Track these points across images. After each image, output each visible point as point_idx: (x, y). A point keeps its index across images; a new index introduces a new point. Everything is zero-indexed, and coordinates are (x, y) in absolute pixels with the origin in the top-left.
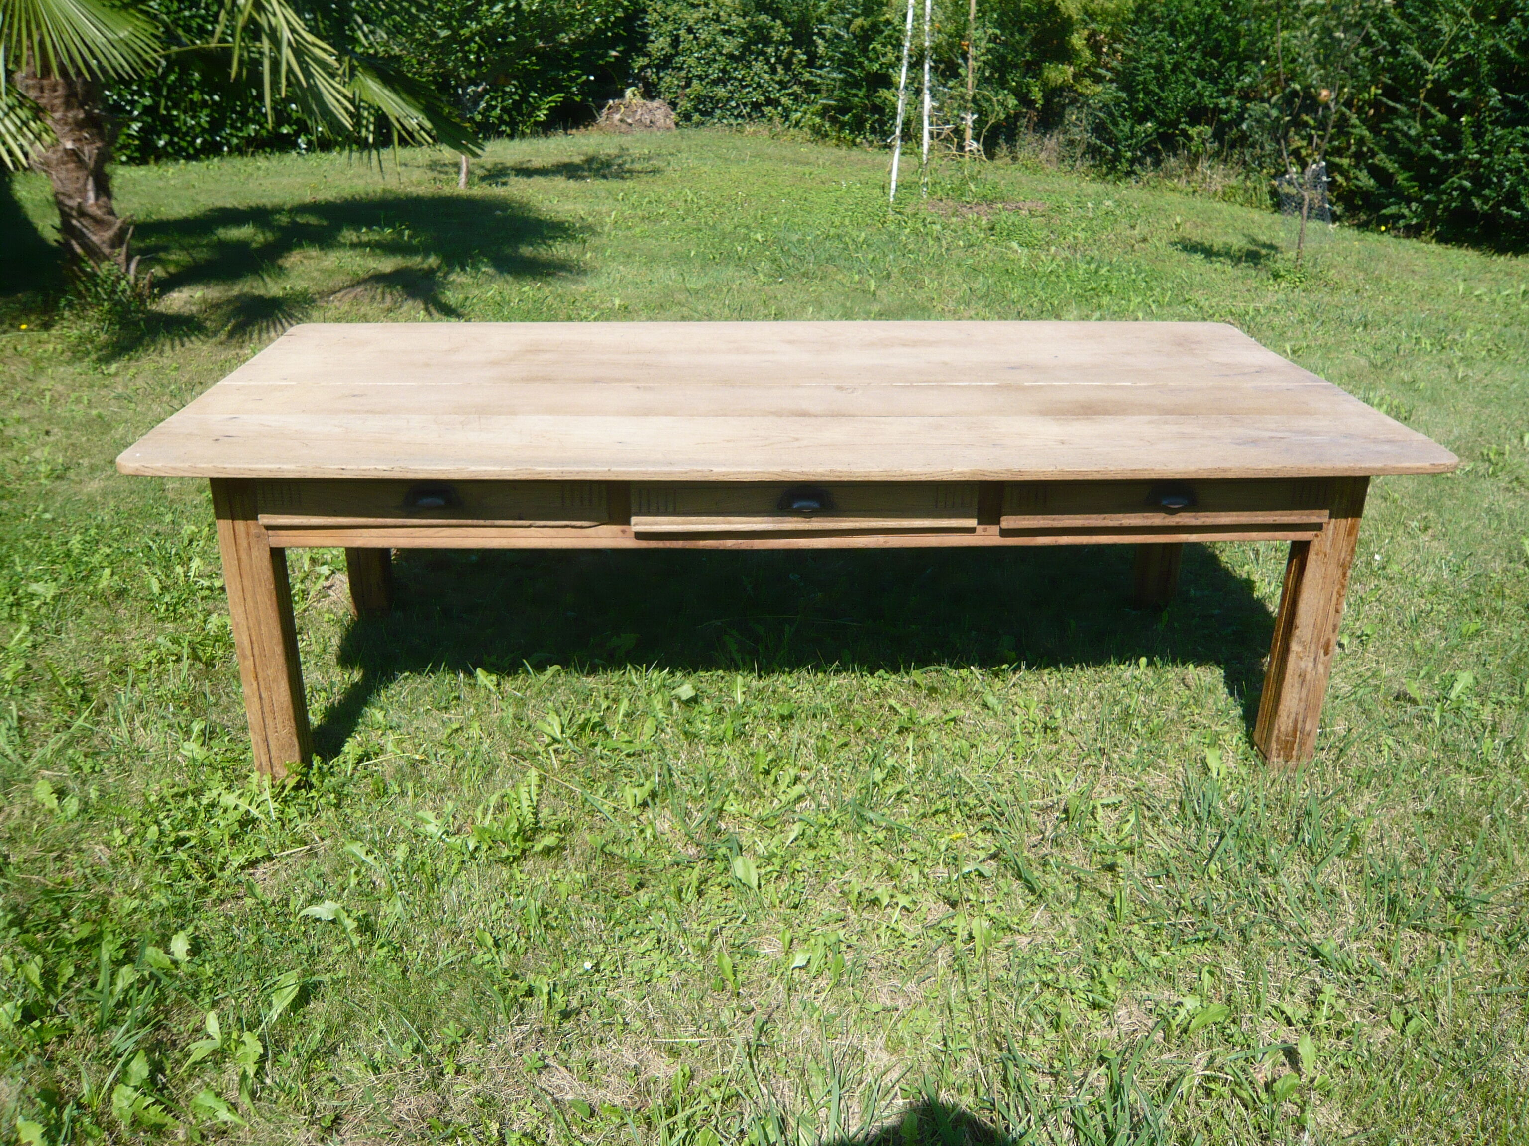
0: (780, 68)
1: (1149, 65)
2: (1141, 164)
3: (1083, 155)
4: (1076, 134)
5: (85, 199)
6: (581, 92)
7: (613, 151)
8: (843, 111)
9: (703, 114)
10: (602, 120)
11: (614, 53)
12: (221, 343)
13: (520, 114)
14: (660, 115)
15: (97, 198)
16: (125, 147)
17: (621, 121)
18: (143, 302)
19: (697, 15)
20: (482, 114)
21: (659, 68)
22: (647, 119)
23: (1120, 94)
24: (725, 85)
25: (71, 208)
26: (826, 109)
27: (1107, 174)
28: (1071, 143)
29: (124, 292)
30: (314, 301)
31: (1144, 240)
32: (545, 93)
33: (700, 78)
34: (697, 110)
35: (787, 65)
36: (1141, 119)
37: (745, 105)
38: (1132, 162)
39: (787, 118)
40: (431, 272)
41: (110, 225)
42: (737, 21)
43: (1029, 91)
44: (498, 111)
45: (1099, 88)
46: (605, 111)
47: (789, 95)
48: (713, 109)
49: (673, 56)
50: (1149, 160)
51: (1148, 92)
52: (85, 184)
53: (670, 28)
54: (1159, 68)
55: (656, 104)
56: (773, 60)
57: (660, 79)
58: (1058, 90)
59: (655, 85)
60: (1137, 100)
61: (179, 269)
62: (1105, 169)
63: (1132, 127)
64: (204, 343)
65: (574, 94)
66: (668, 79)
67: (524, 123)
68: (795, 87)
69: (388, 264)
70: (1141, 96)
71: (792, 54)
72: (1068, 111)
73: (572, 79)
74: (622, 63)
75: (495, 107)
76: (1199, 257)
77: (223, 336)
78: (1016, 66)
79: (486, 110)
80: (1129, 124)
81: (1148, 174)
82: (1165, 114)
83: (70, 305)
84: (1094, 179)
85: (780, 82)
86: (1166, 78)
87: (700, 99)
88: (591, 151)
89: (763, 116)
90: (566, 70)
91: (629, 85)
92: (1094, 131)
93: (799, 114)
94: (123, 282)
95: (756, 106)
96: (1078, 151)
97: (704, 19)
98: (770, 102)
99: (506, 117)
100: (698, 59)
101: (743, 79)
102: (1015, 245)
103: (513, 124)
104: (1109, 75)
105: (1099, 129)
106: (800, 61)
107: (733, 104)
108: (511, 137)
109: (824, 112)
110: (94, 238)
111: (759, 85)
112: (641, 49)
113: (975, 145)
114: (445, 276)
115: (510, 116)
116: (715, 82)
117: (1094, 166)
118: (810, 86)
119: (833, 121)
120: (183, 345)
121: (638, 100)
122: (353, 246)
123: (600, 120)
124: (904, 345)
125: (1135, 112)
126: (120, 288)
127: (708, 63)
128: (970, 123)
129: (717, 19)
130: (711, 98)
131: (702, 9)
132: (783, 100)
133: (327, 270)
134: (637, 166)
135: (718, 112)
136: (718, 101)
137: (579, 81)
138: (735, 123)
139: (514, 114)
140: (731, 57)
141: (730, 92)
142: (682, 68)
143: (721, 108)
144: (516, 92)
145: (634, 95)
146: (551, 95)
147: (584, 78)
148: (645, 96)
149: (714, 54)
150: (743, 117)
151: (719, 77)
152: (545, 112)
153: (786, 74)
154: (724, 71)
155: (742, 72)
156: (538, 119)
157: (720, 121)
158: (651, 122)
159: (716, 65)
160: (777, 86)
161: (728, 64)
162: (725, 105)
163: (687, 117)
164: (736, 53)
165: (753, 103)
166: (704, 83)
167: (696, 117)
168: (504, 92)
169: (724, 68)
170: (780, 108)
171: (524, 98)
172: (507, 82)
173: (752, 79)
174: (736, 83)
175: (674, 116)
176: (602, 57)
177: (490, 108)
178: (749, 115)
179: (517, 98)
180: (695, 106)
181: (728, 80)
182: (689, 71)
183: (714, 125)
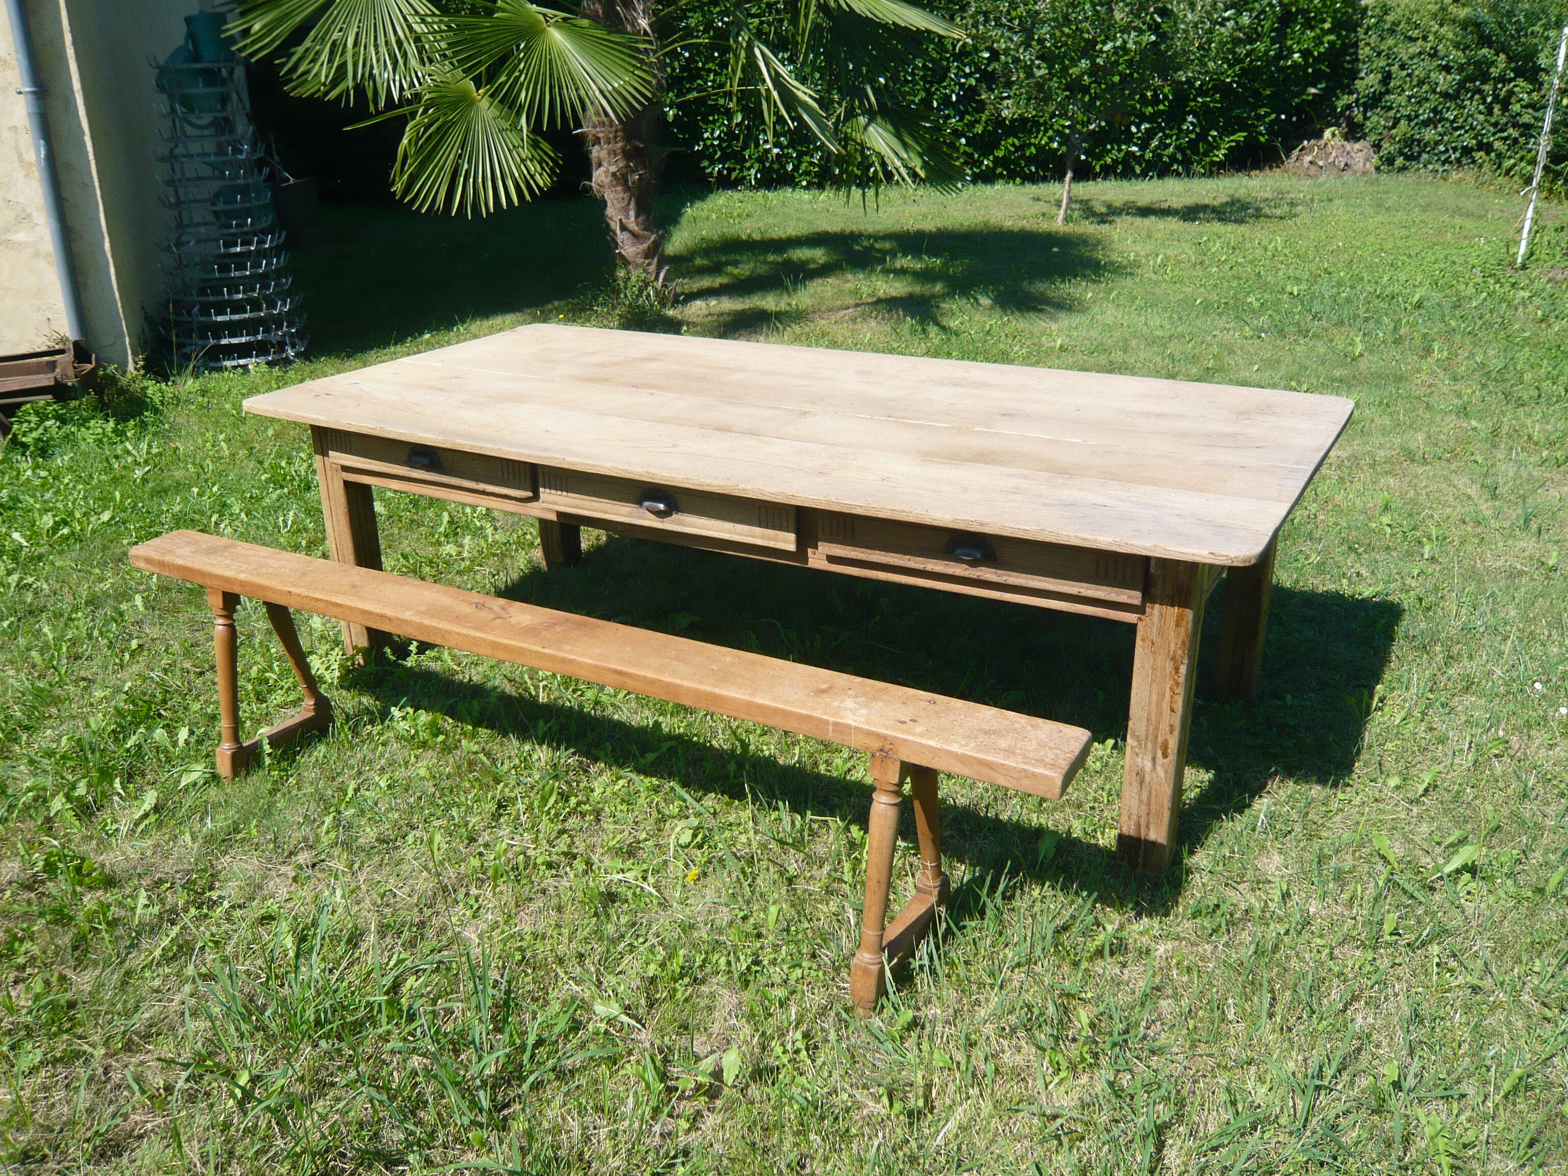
0: (1497, 110)
5: (627, 216)
6: (1269, 132)
7: (1265, 194)
9: (1408, 158)
10: (1290, 163)
11: (1313, 91)
13: (1196, 152)
14: (1359, 158)
15: (637, 217)
17: (1311, 162)
19: (1414, 49)
20: (1153, 152)
21: (1367, 107)
22: (1341, 162)
24: (1436, 127)
25: (615, 222)
29: (648, 296)
30: (808, 316)
32: (1227, 131)
33: (1409, 118)
34: (1401, 153)
35: (1505, 105)
37: (1455, 149)
39: (1499, 165)
41: (645, 239)
42: (1456, 56)
44: (1171, 149)
46: (1296, 153)
47: (1504, 139)
48: (1420, 154)
49: (1382, 94)
52: (629, 204)
53: (1382, 63)
55: (1357, 146)
56: (1489, 99)
57: (1366, 118)
59: (1360, 126)
65: (1261, 134)
66: (1375, 119)
67: (1199, 163)
68: (1511, 130)
71: (1511, 92)
73: (1259, 118)
74: (1324, 101)
75: (1167, 146)
79: (1157, 147)
83: (605, 304)
85: (1495, 125)
87: (1409, 142)
89: (1474, 162)
90: (1254, 108)
91: (1331, 125)
93: (1512, 161)
94: (650, 288)
95: (1467, 151)
97: (1420, 53)
98: (1481, 146)
99: (1179, 156)
100: (1410, 97)
101: (1453, 121)
103: (1186, 163)
107: (1442, 148)
110: (630, 250)
111: (1472, 127)
112: (1348, 86)
115: (1184, 155)
116: (1425, 124)
121: (1338, 141)
123: (1287, 162)
126: (646, 293)
127: (1419, 102)
129: (1434, 55)
130: (1419, 141)
131: (1420, 42)
132: (1497, 145)
133: (841, 292)
134: (1275, 212)
135: (1425, 156)
136: (1426, 146)
137: (1267, 120)
138: (1441, 169)
139: (1189, 152)
140: (1446, 95)
141: (1440, 135)
142: (1391, 108)
143: (1428, 152)
144: (1193, 130)
145: (1334, 135)
146: (1234, 134)
147: (1273, 116)
148: (1347, 137)
149: (1426, 92)
150: (1451, 163)
151: (1429, 119)
152: (1223, 151)
153: (1503, 115)
154: (1435, 110)
155: (1455, 113)
156: (1215, 159)
157: (1425, 166)
158: (1346, 165)
159: (1427, 105)
160: (1492, 129)
161: (1440, 103)
162: (1434, 149)
163: (1390, 161)
164: (1450, 91)
165: (1463, 147)
166: (1412, 124)
167: (1399, 161)
168: (1180, 130)
169: (1436, 107)
170: (1493, 154)
171: (1202, 137)
172: (1185, 120)
173: (1465, 121)
174: (1448, 125)
175: (1375, 160)
176: (1298, 95)
177: (1163, 146)
178: (1458, 161)
179: (1193, 136)
180: (1400, 149)
181: (1440, 121)
182: (1398, 111)
183: (1419, 169)
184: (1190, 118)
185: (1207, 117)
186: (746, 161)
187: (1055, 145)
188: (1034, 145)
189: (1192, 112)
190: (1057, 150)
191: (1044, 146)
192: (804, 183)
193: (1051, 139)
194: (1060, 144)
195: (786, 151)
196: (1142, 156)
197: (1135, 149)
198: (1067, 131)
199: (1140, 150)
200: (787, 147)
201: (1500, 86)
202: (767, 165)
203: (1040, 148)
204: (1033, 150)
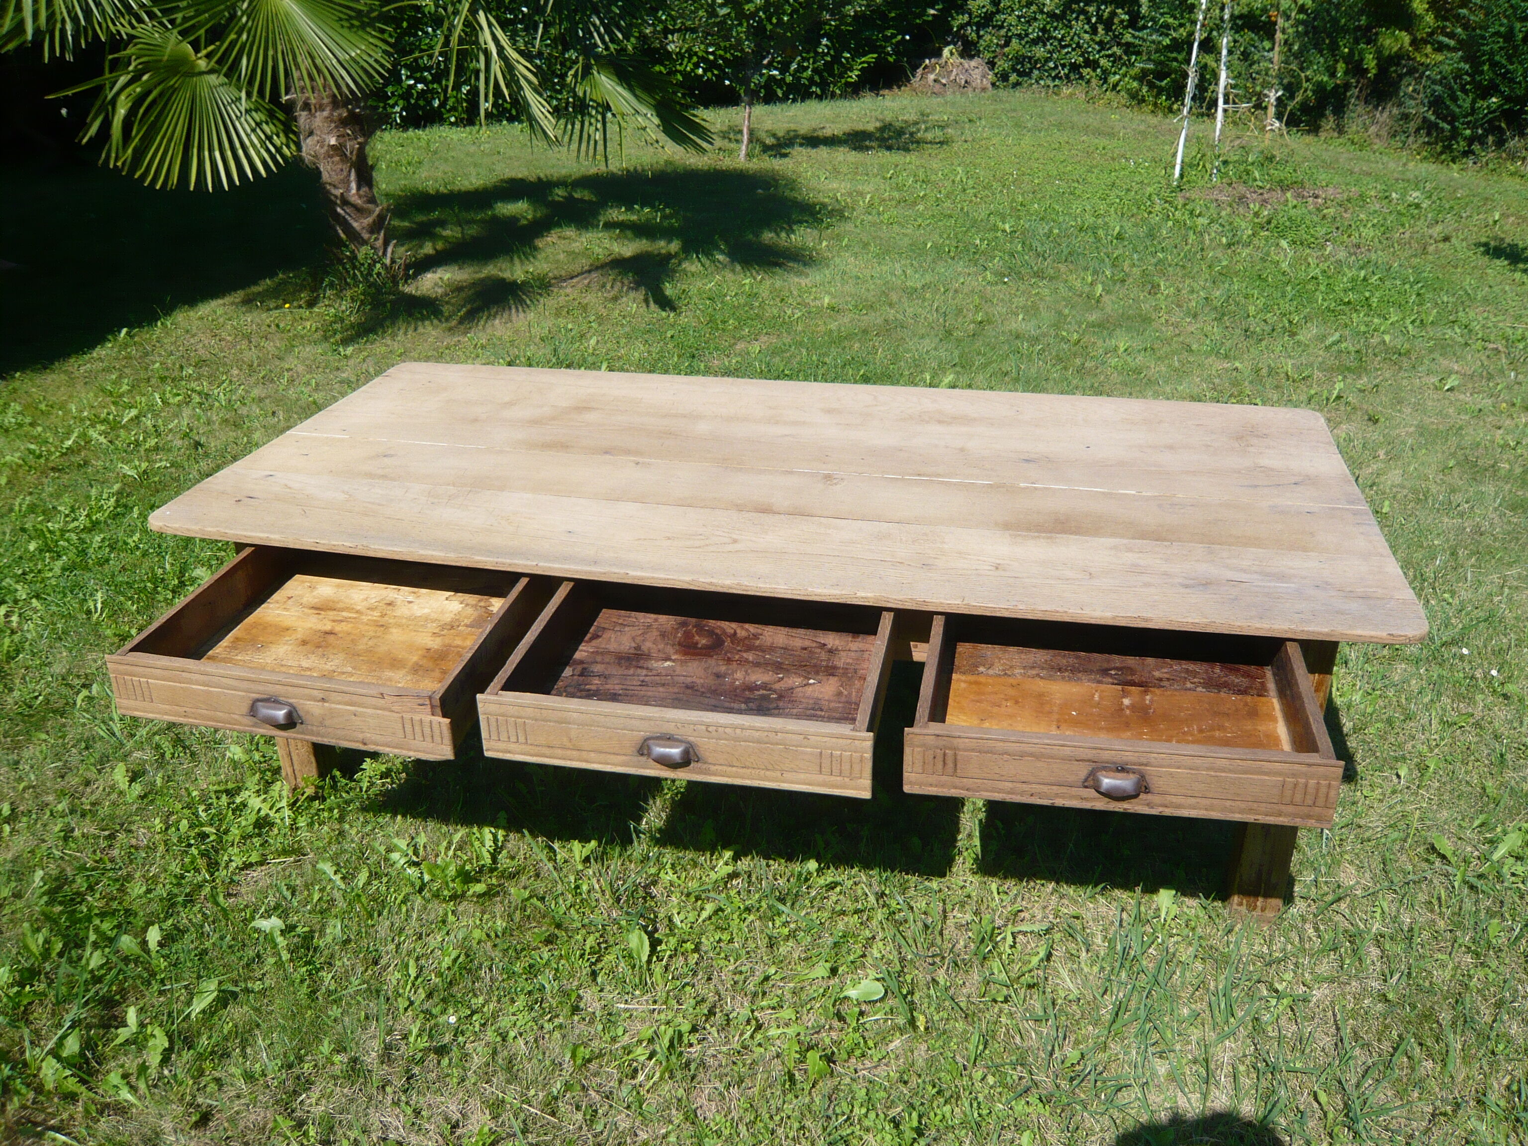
0: (1100, 29)
1: (1497, 34)
2: (1482, 143)
3: (1417, 131)
4: (1412, 107)
5: (348, 189)
6: (896, 52)
7: (911, 116)
8: (1161, 76)
9: (1020, 74)
10: (915, 81)
11: (932, 12)
12: (450, 329)
13: (832, 75)
14: (976, 75)
15: (358, 189)
16: (453, 109)
17: (935, 81)
18: (396, 284)
20: (793, 75)
21: (979, 26)
22: (962, 80)
23: (1462, 65)
24: (1045, 45)
25: (336, 197)
26: (1144, 73)
27: (1442, 153)
28: (1406, 117)
29: (379, 274)
30: (549, 285)
31: (1446, 239)
32: (858, 53)
33: (1020, 37)
34: (1014, 70)
35: (1108, 25)
36: (1485, 92)
37: (1063, 66)
38: (1471, 141)
39: (1105, 81)
40: (669, 256)
41: (370, 212)
43: (1362, 60)
44: (809, 72)
45: (1440, 57)
46: (920, 71)
47: (1109, 56)
48: (1031, 70)
49: (993, 14)
50: (1491, 139)
51: (1494, 65)
52: (349, 175)
54: (1509, 36)
55: (973, 63)
56: (1094, 20)
57: (980, 37)
58: (1397, 58)
59: (975, 44)
60: (1482, 72)
61: (448, 246)
62: (1439, 148)
63: (1474, 102)
64: (435, 327)
65: (887, 54)
66: (988, 37)
67: (835, 84)
68: (1115, 49)
69: (628, 248)
70: (1486, 68)
71: (1113, 14)
72: (1404, 82)
73: (887, 39)
74: (942, 21)
75: (806, 69)
76: (1503, 262)
77: (454, 323)
78: (1347, 31)
79: (796, 71)
80: (1469, 100)
81: (1489, 155)
82: (1512, 89)
83: (332, 285)
84: (1425, 158)
85: (1100, 43)
86: (1516, 48)
87: (1020, 59)
88: (889, 117)
89: (1081, 77)
90: (882, 29)
91: (948, 44)
92: (1431, 105)
93: (1117, 77)
94: (378, 266)
95: (1075, 67)
96: (1412, 126)
98: (1088, 63)
99: (817, 78)
100: (1019, 17)
101: (1062, 40)
102: (1284, 243)
103: (824, 85)
104: (1452, 43)
105: (1436, 103)
106: (1122, 21)
107: (1052, 65)
108: (820, 98)
109: (1142, 77)
110: (355, 225)
111: (1079, 46)
112: (961, 7)
113: (1277, 124)
114: (680, 264)
115: (821, 77)
116: (1035, 42)
117: (1428, 143)
118: (1129, 49)
119: (1151, 86)
120: (416, 329)
121: (956, 59)
122: (610, 226)
123: (913, 81)
124: (940, 422)
125: (1478, 86)
126: (376, 271)
127: (1028, 22)
128: (1273, 100)
130: (1030, 58)
132: (1103, 62)
133: (573, 252)
134: (929, 136)
135: (1036, 72)
136: (1036, 62)
137: (894, 41)
138: (1052, 85)
139: (825, 74)
140: (1052, 16)
141: (1049, 52)
142: (1002, 27)
143: (1039, 69)
144: (828, 53)
145: (952, 54)
146: (864, 56)
147: (899, 37)
148: (962, 55)
149: (1034, 12)
150: (1060, 78)
151: (1038, 37)
152: (857, 73)
153: (1107, 34)
154: (1044, 30)
155: (1062, 32)
156: (849, 80)
157: (1037, 82)
158: (966, 82)
159: (1036, 24)
160: (1097, 47)
161: (1048, 23)
162: (1043, 66)
163: (1004, 77)
164: (1057, 11)
165: (1071, 64)
166: (1023, 42)
167: (1013, 78)
168: (817, 53)
169: (1045, 27)
170: (1099, 70)
171: (836, 58)
172: (820, 43)
173: (1072, 39)
174: (1056, 43)
175: (991, 76)
176: (919, 16)
177: (802, 69)
178: (1067, 76)
179: (829, 59)
180: (1013, 66)
181: (1048, 40)
182: (1009, 30)
183: (1031, 85)
184: (824, 41)
185: (840, 40)
186: (389, 98)
187: (700, 71)
188: (680, 72)
189: (826, 35)
190: (702, 76)
191: (690, 73)
192: (453, 119)
193: (697, 66)
194: (705, 70)
195: (431, 86)
196: (783, 79)
197: (775, 72)
198: (711, 57)
199: (781, 74)
200: (432, 82)
201: (1103, 7)
202: (413, 101)
203: (685, 74)
204: (680, 77)
